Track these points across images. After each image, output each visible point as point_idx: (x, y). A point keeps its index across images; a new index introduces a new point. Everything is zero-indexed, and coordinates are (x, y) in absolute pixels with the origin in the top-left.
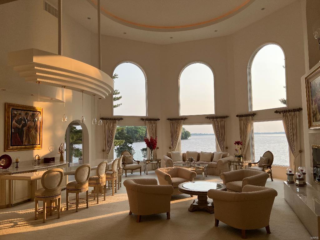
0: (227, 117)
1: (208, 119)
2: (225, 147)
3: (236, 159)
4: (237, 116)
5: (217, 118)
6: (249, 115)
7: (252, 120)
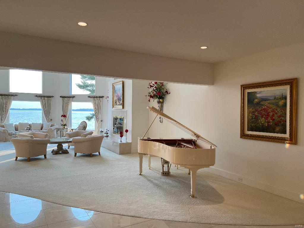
0: (53, 97)
1: (38, 97)
2: (50, 119)
3: (62, 127)
4: (61, 97)
5: (44, 97)
6: (70, 97)
7: (72, 101)
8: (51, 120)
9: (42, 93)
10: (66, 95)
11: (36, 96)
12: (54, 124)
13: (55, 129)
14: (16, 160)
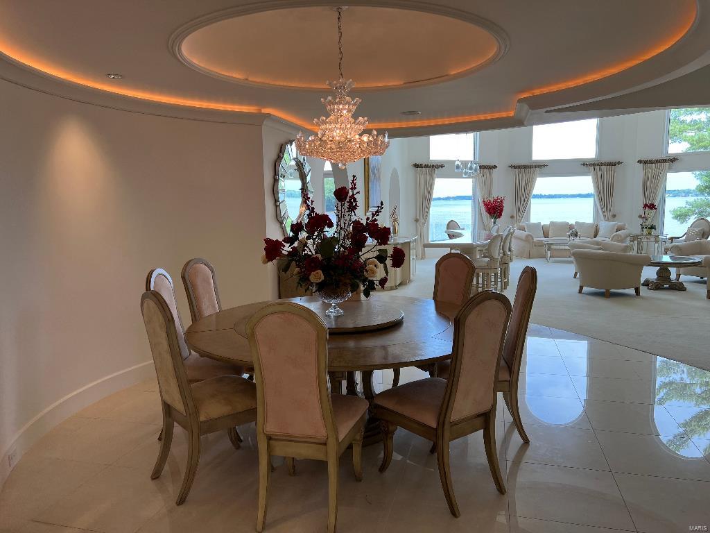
0: (619, 163)
2: (612, 214)
4: (640, 162)
5: (600, 164)
6: (664, 161)
7: (669, 169)
8: (614, 216)
9: (594, 157)
10: (654, 158)
11: (584, 165)
12: (625, 225)
13: (627, 237)
14: (580, 292)
